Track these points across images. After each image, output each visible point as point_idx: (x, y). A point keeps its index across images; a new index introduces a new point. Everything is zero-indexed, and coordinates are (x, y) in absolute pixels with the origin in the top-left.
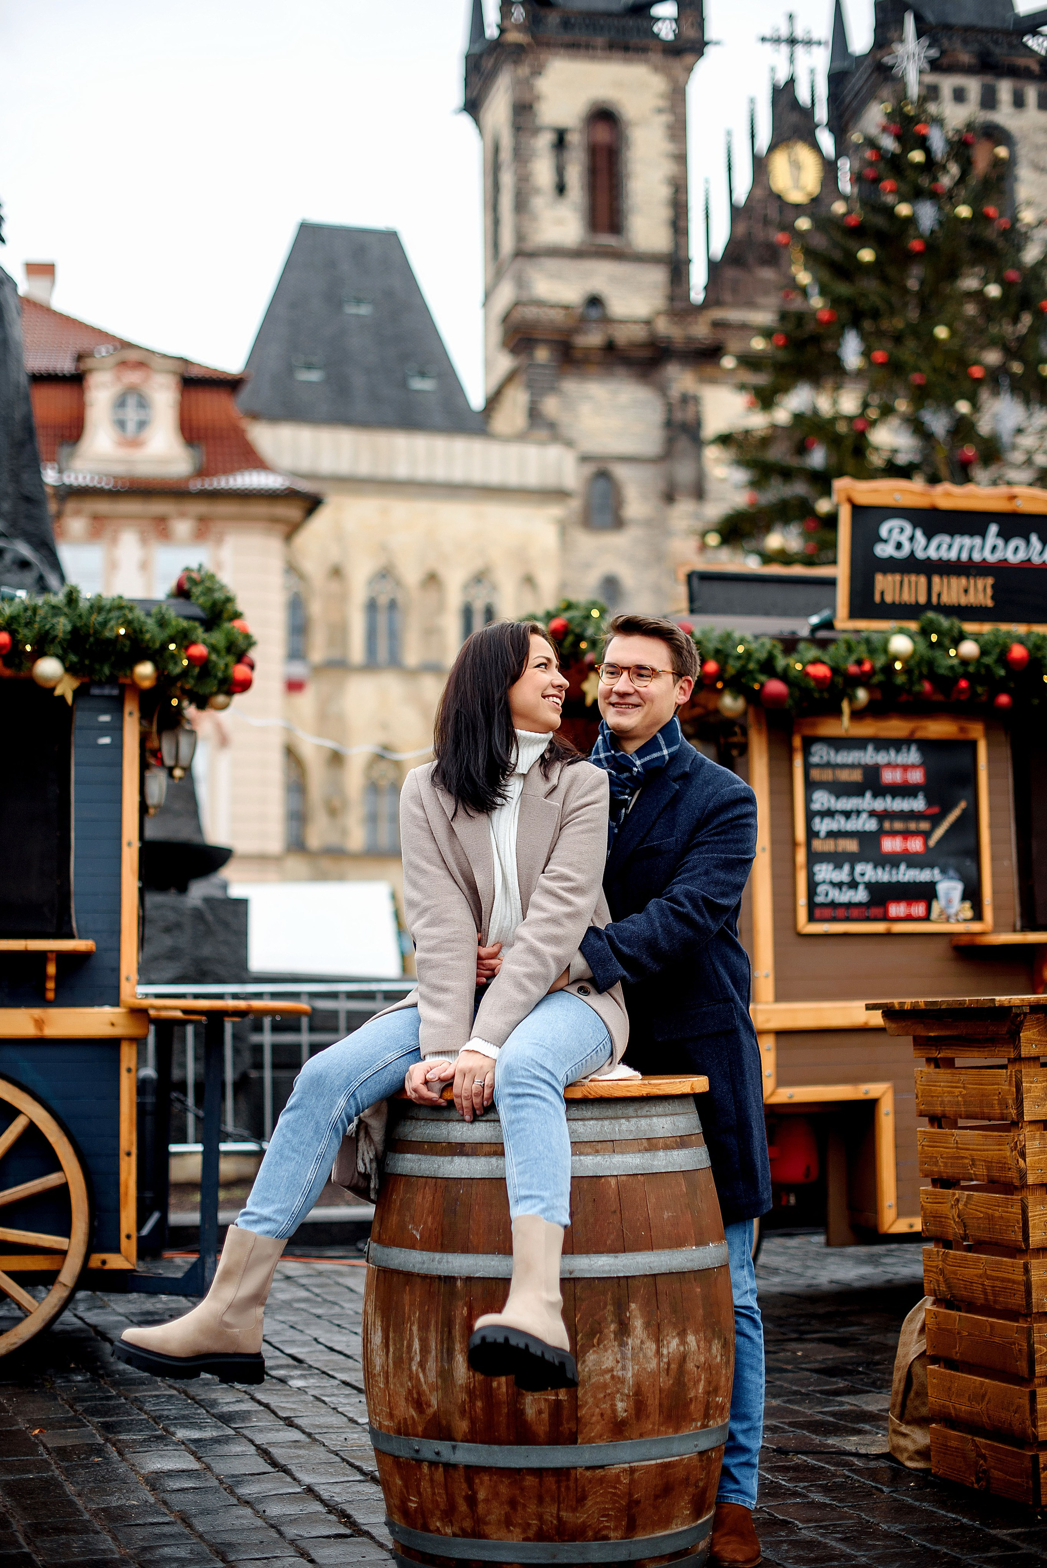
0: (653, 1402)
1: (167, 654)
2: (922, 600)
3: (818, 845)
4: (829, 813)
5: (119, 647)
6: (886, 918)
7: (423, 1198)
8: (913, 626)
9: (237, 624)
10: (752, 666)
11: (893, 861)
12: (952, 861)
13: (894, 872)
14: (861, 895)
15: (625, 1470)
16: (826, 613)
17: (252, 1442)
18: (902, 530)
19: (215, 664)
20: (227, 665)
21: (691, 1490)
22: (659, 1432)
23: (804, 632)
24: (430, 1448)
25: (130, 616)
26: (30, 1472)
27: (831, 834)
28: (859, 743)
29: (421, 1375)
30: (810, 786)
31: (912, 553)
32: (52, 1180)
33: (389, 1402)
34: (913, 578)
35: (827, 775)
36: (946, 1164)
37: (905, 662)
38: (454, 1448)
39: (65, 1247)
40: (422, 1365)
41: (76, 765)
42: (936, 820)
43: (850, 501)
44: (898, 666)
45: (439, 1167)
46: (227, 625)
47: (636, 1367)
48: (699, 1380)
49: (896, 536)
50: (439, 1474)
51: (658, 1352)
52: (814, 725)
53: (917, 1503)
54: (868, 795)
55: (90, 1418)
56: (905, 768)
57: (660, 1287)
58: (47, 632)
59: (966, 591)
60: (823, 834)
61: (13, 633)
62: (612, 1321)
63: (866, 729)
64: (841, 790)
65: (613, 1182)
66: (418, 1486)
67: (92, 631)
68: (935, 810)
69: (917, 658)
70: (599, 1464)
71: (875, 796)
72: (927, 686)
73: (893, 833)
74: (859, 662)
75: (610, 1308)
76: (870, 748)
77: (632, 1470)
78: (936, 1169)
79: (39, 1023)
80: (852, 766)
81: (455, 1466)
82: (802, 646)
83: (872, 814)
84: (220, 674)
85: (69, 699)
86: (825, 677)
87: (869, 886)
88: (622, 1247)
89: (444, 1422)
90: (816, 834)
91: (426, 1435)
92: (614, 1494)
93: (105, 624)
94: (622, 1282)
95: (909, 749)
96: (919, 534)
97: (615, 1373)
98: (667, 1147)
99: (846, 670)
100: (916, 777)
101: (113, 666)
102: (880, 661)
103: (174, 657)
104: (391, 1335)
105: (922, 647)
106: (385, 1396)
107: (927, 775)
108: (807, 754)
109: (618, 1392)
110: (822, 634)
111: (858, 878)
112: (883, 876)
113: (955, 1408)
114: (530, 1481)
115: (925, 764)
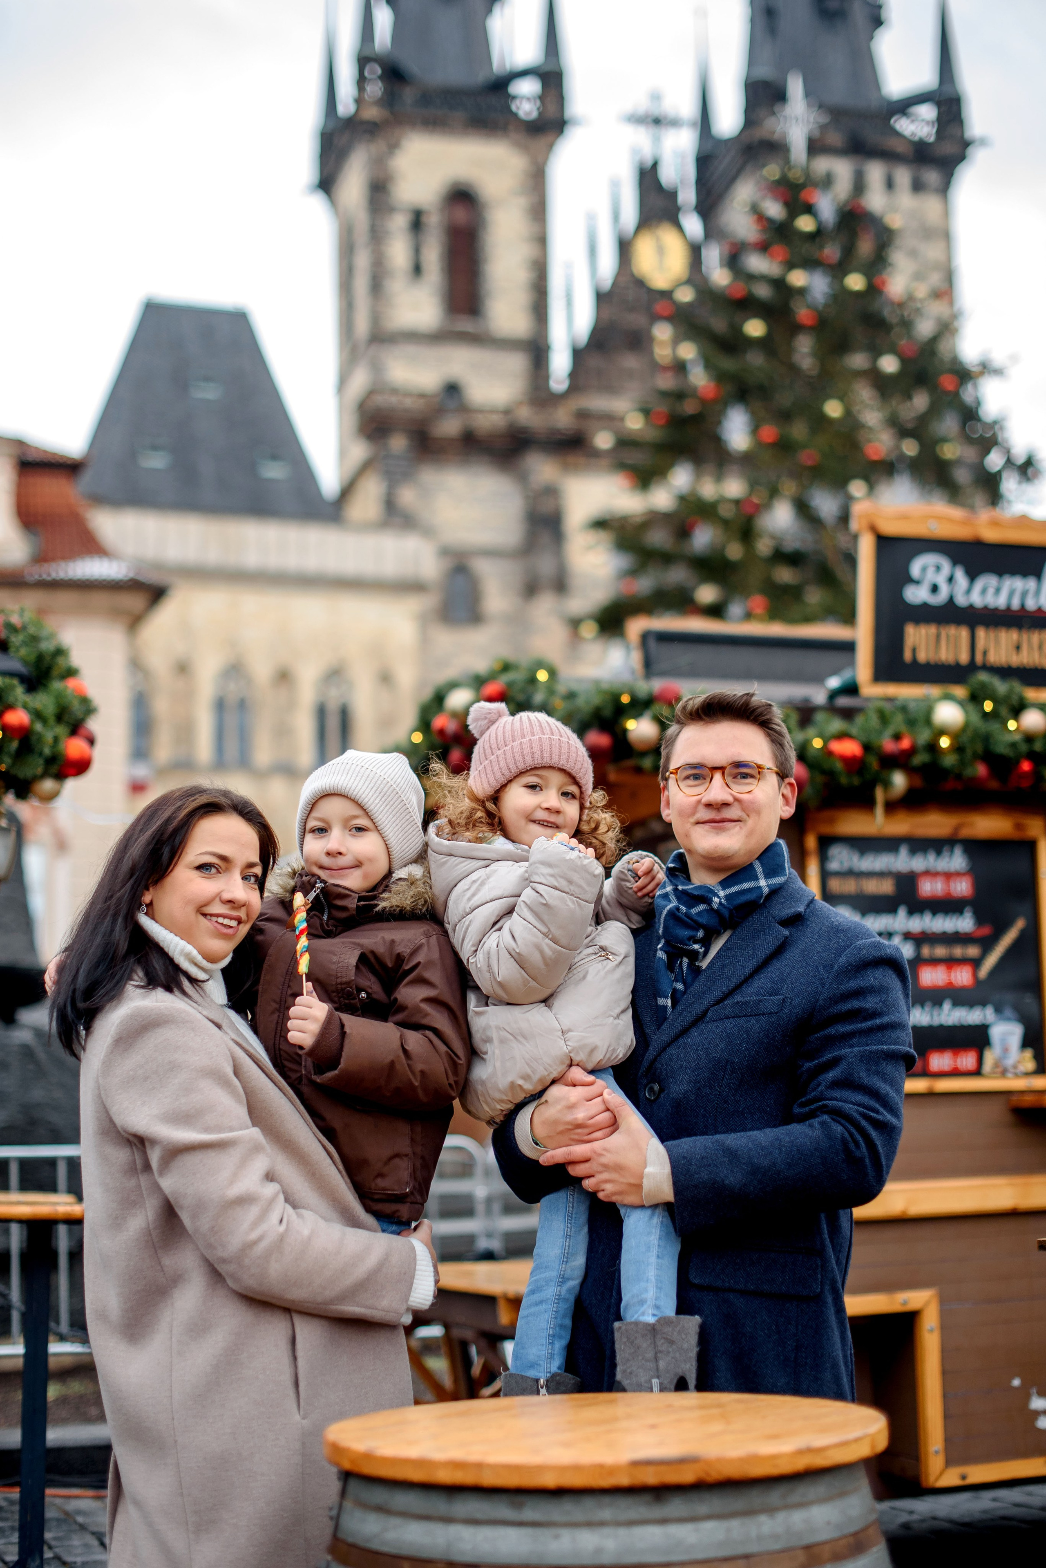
2: (964, 658)
6: (925, 1072)
8: (960, 691)
9: (71, 684)
11: (934, 997)
12: (1009, 997)
13: (935, 1013)
16: (847, 675)
18: (938, 568)
19: (40, 737)
20: (56, 739)
23: (819, 697)
28: (889, 844)
31: (951, 600)
34: (953, 630)
35: (849, 886)
37: (956, 736)
42: (987, 944)
43: (873, 529)
44: (945, 742)
46: (56, 685)
49: (931, 576)
52: (832, 821)
54: (902, 912)
56: (948, 876)
59: (1018, 648)
63: (902, 825)
64: (869, 905)
68: (986, 931)
69: (969, 733)
71: (911, 912)
72: (981, 770)
73: (934, 962)
74: (897, 737)
76: (904, 851)
80: (881, 875)
82: (819, 717)
83: (909, 936)
84: (47, 751)
86: (856, 756)
95: (952, 851)
96: (960, 574)
99: (880, 747)
100: (962, 888)
102: (923, 737)
105: (975, 718)
107: (978, 885)
108: (823, 859)
110: (843, 701)
112: (922, 1017)
115: (973, 871)
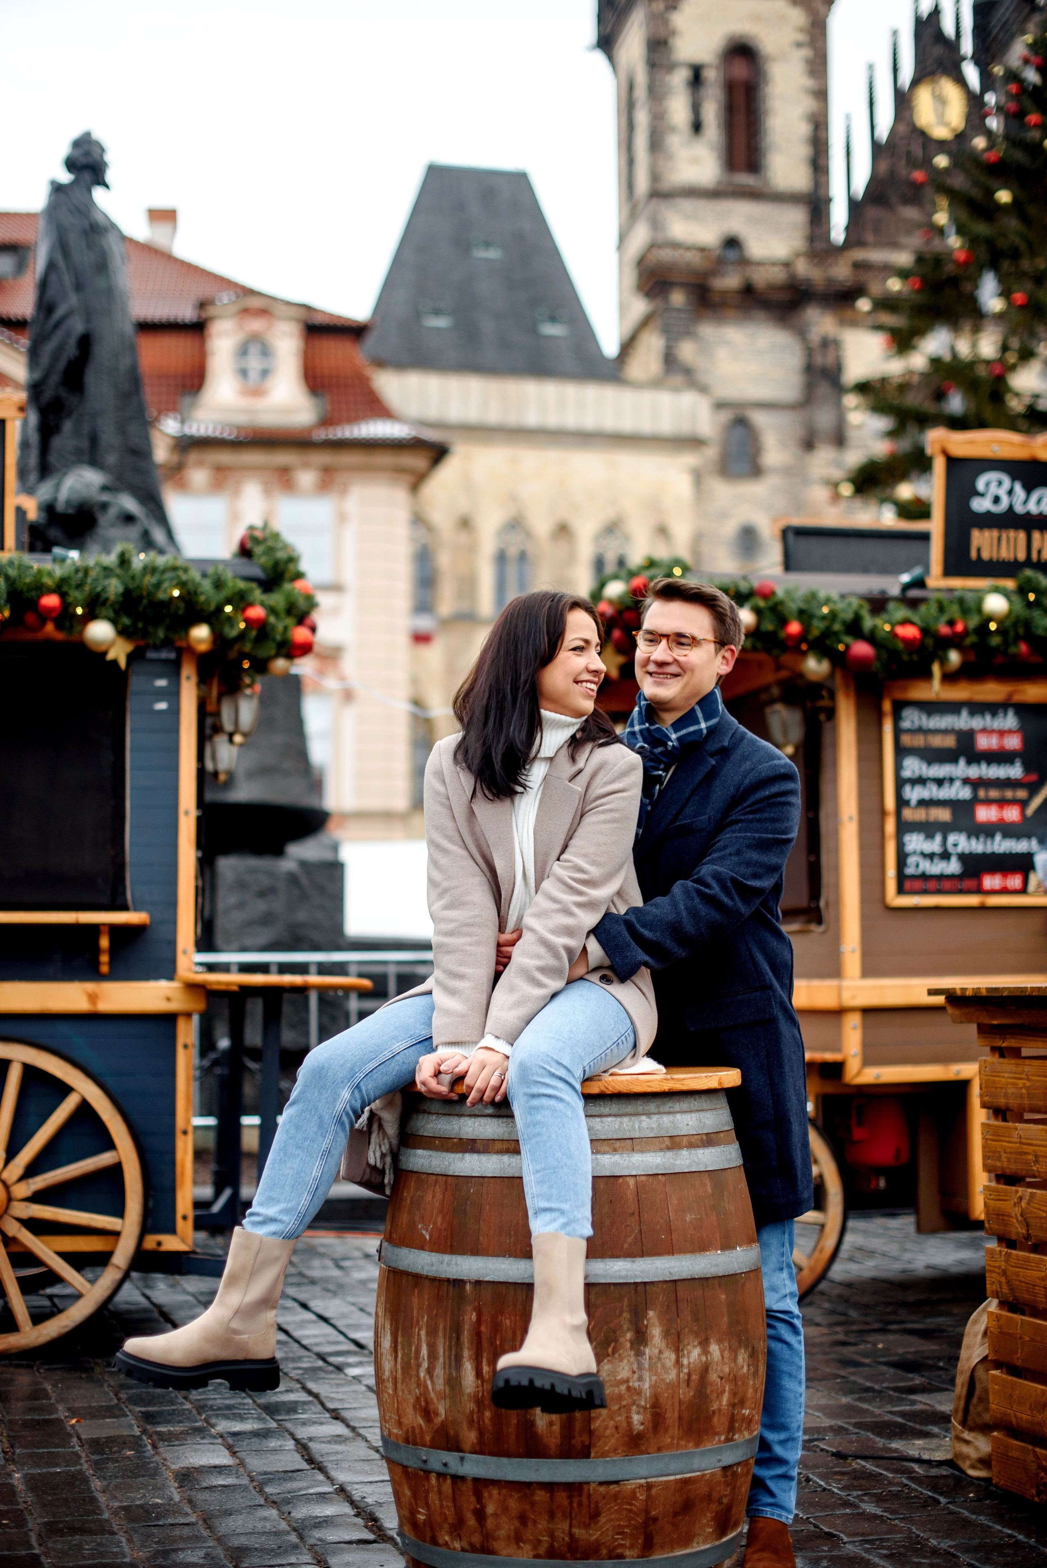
0: (671, 1416)
1: (223, 617)
2: (1021, 556)
3: (908, 814)
4: (921, 781)
5: (172, 609)
6: (979, 890)
7: (433, 1197)
8: (1010, 584)
9: (299, 585)
10: (837, 627)
11: (987, 831)
13: (989, 843)
14: (953, 867)
15: (641, 1486)
16: (917, 571)
17: (292, 1435)
18: (1000, 483)
19: (273, 627)
20: (286, 628)
21: (714, 1507)
22: (678, 1447)
23: (895, 591)
24: (438, 1459)
25: (184, 577)
26: (57, 1465)
27: (922, 803)
28: (953, 707)
29: (429, 1383)
30: (901, 752)
31: (1011, 508)
32: (105, 1159)
33: (398, 1409)
34: (1012, 534)
35: (919, 741)
36: (1009, 1160)
37: (1000, 622)
38: (462, 1459)
39: (118, 1228)
40: (430, 1371)
41: (132, 731)
42: (1033, 789)
43: (945, 452)
44: (993, 626)
45: (450, 1164)
46: (287, 586)
47: (654, 1378)
48: (724, 1391)
49: (993, 490)
50: (447, 1485)
51: (678, 1363)
52: (905, 689)
53: (974, 1517)
54: (962, 762)
55: (131, 1407)
56: (1002, 733)
57: (681, 1294)
58: (98, 595)
60: (913, 802)
61: (63, 595)
62: (628, 1330)
63: (960, 692)
64: (933, 756)
65: (631, 1182)
66: (426, 1497)
67: (145, 593)
68: (1033, 777)
69: (1012, 619)
70: (614, 1479)
71: (969, 762)
72: (1023, 648)
73: (988, 802)
74: (951, 623)
75: (626, 1315)
76: (965, 713)
77: (649, 1487)
78: (999, 1164)
79: (93, 998)
80: (945, 732)
81: (463, 1478)
82: (891, 606)
83: (966, 781)
84: (279, 637)
85: (123, 663)
86: (915, 638)
87: (962, 857)
88: (640, 1251)
89: (452, 1432)
90: (907, 803)
91: (434, 1445)
92: (630, 1511)
93: (158, 585)
94: (640, 1288)
95: (1005, 714)
96: (1018, 488)
97: (631, 1384)
98: (691, 1146)
99: (937, 631)
100: (1013, 742)
101: (168, 629)
102: (974, 622)
103: (229, 619)
104: (400, 1339)
105: (1019, 605)
106: (394, 1402)
107: (1025, 741)
108: (897, 718)
109: (634, 1403)
110: (914, 593)
111: (950, 849)
112: (977, 846)
113: (1016, 1416)
114: (541, 1496)
115: (1023, 730)
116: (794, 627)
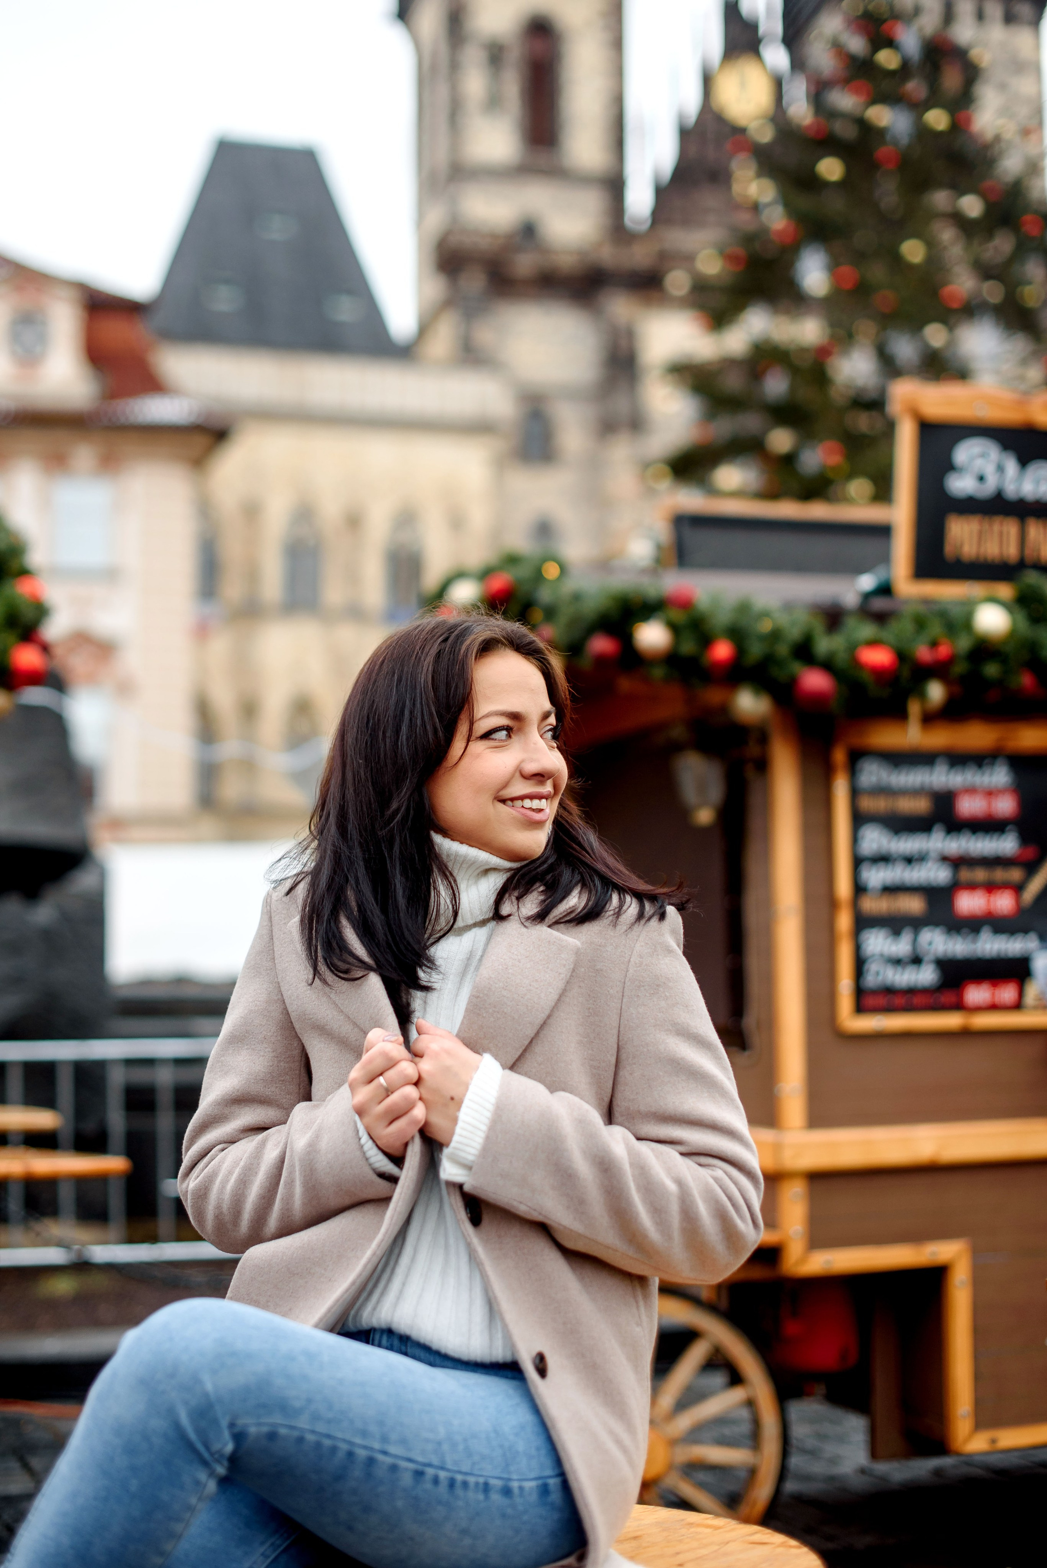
2: (1014, 555)
3: (869, 904)
4: (883, 859)
6: (959, 1006)
8: (1005, 591)
9: (24, 585)
10: (782, 650)
11: (972, 925)
13: (971, 943)
14: (927, 976)
16: (881, 574)
18: (985, 456)
27: (886, 889)
28: (924, 758)
30: (859, 819)
31: (1000, 489)
34: (1000, 524)
35: (879, 805)
42: (1031, 868)
43: (916, 415)
46: (7, 587)
49: (979, 463)
52: (865, 733)
54: (938, 832)
56: (990, 793)
60: (876, 888)
63: (941, 738)
64: (902, 824)
68: (1031, 852)
69: (1015, 641)
71: (948, 832)
72: (1025, 680)
73: (972, 887)
74: (934, 644)
76: (941, 766)
80: (914, 792)
82: (850, 622)
83: (945, 859)
86: (887, 666)
87: (939, 963)
90: (867, 889)
95: (995, 766)
96: (1010, 462)
99: (915, 656)
100: (1005, 806)
102: (964, 644)
105: (1023, 621)
107: (1021, 804)
108: (853, 774)
110: (877, 605)
111: (923, 951)
112: (959, 947)
115: (1020, 789)
116: (722, 651)
